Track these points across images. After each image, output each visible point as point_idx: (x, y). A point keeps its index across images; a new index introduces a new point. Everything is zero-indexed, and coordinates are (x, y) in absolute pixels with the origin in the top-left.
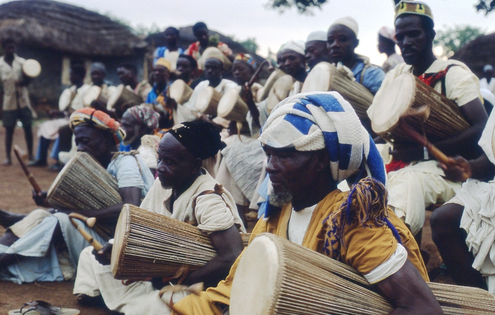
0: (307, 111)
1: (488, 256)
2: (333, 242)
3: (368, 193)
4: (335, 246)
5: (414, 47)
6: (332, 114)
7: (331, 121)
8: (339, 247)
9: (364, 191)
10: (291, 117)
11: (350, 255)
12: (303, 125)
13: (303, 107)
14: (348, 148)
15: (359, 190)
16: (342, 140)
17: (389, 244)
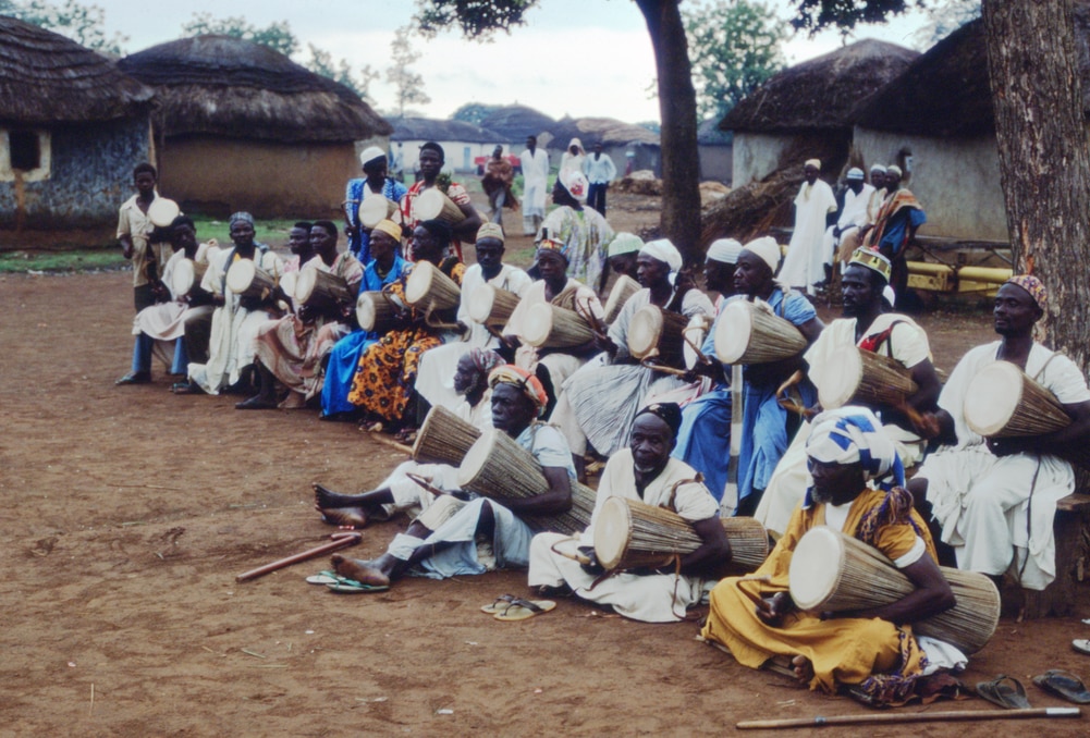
0: (846, 430)
1: (956, 529)
2: (868, 534)
3: (899, 500)
4: (870, 537)
5: (854, 299)
6: (867, 434)
7: (866, 440)
8: (873, 537)
9: (896, 500)
10: (834, 436)
11: (882, 545)
12: (843, 442)
13: (842, 426)
14: (878, 461)
15: (892, 498)
16: (874, 456)
17: (911, 538)
